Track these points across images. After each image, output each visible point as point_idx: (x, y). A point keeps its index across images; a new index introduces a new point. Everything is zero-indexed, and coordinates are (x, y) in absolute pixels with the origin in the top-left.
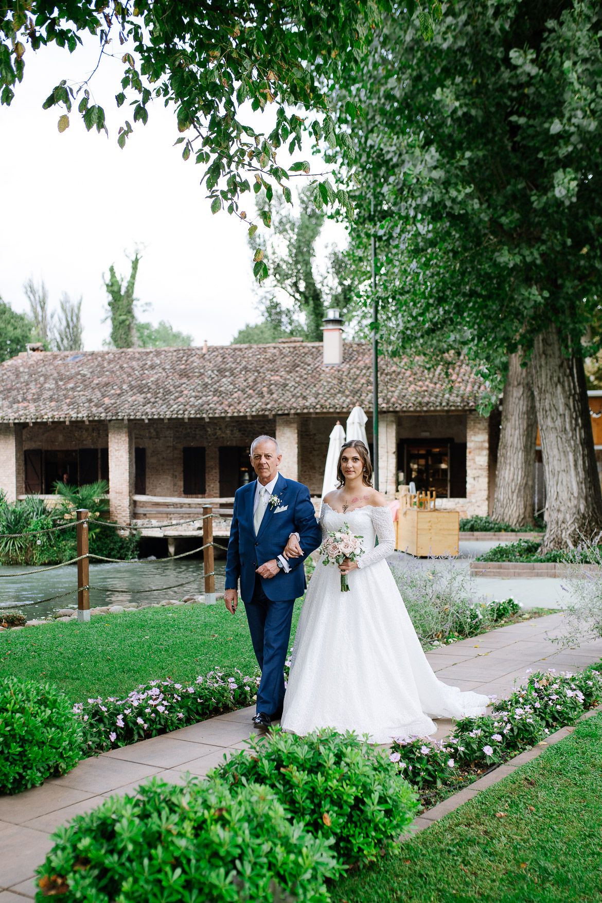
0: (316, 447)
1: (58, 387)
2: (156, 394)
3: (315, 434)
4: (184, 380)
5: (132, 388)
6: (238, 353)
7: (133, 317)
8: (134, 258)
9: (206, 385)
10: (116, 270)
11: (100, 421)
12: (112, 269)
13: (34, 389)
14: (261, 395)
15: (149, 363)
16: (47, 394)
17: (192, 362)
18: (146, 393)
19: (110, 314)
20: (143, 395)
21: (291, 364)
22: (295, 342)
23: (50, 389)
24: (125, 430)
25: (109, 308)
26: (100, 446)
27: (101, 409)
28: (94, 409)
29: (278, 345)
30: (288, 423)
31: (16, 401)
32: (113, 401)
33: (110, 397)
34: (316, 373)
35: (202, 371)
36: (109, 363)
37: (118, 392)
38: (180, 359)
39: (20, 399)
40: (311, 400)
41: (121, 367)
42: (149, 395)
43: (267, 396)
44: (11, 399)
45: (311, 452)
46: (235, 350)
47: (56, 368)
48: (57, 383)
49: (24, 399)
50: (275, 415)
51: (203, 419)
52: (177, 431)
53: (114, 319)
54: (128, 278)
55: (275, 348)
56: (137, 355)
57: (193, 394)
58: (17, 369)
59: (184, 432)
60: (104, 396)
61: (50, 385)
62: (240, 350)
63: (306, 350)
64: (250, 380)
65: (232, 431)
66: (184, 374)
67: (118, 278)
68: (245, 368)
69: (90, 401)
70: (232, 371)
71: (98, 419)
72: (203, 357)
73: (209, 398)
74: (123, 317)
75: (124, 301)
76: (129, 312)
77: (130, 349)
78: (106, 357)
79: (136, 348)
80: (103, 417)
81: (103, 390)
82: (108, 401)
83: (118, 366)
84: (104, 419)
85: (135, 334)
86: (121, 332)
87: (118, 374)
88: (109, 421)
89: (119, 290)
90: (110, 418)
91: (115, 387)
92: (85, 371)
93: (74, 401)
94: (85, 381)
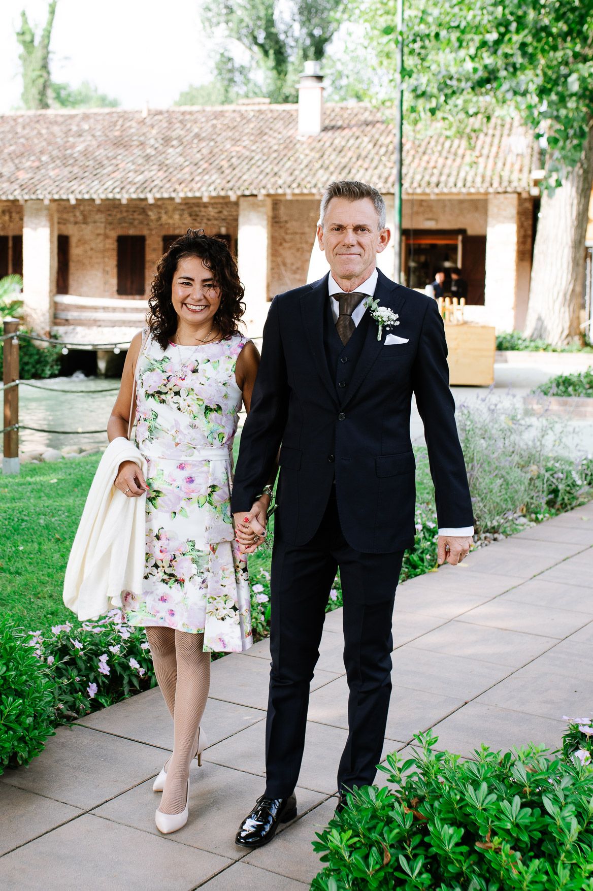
0: (288, 237)
2: (84, 168)
3: (286, 222)
4: (120, 151)
5: (53, 160)
6: (188, 117)
7: (49, 73)
9: (148, 158)
11: (15, 201)
12: (24, 14)
14: (220, 170)
15: (74, 128)
17: (130, 127)
18: (72, 165)
19: (21, 70)
20: (69, 168)
21: (256, 132)
22: (259, 104)
24: (45, 212)
25: (20, 62)
26: (11, 232)
27: (15, 186)
28: (5, 186)
29: (238, 108)
30: (255, 206)
32: (29, 175)
33: (26, 170)
34: (290, 144)
35: (142, 138)
36: (24, 128)
37: (37, 164)
38: (115, 124)
40: (284, 178)
41: (40, 134)
42: (76, 170)
43: (227, 172)
45: (281, 244)
46: (183, 113)
50: (239, 197)
51: (146, 199)
52: (110, 215)
53: (25, 75)
54: (44, 24)
55: (234, 111)
56: (60, 119)
57: (133, 167)
59: (119, 216)
60: (18, 169)
62: (191, 113)
63: (276, 115)
64: (205, 151)
65: (181, 215)
66: (120, 143)
67: (31, 24)
68: (197, 136)
70: (180, 139)
71: (11, 198)
72: (143, 122)
73: (153, 173)
74: (38, 73)
75: (38, 54)
76: (45, 67)
77: (49, 112)
78: (20, 120)
79: (55, 110)
80: (18, 195)
81: (17, 161)
82: (23, 176)
83: (35, 132)
84: (19, 198)
85: (50, 93)
86: (34, 91)
87: (36, 141)
88: (26, 201)
89: (32, 41)
90: (26, 197)
91: (33, 158)
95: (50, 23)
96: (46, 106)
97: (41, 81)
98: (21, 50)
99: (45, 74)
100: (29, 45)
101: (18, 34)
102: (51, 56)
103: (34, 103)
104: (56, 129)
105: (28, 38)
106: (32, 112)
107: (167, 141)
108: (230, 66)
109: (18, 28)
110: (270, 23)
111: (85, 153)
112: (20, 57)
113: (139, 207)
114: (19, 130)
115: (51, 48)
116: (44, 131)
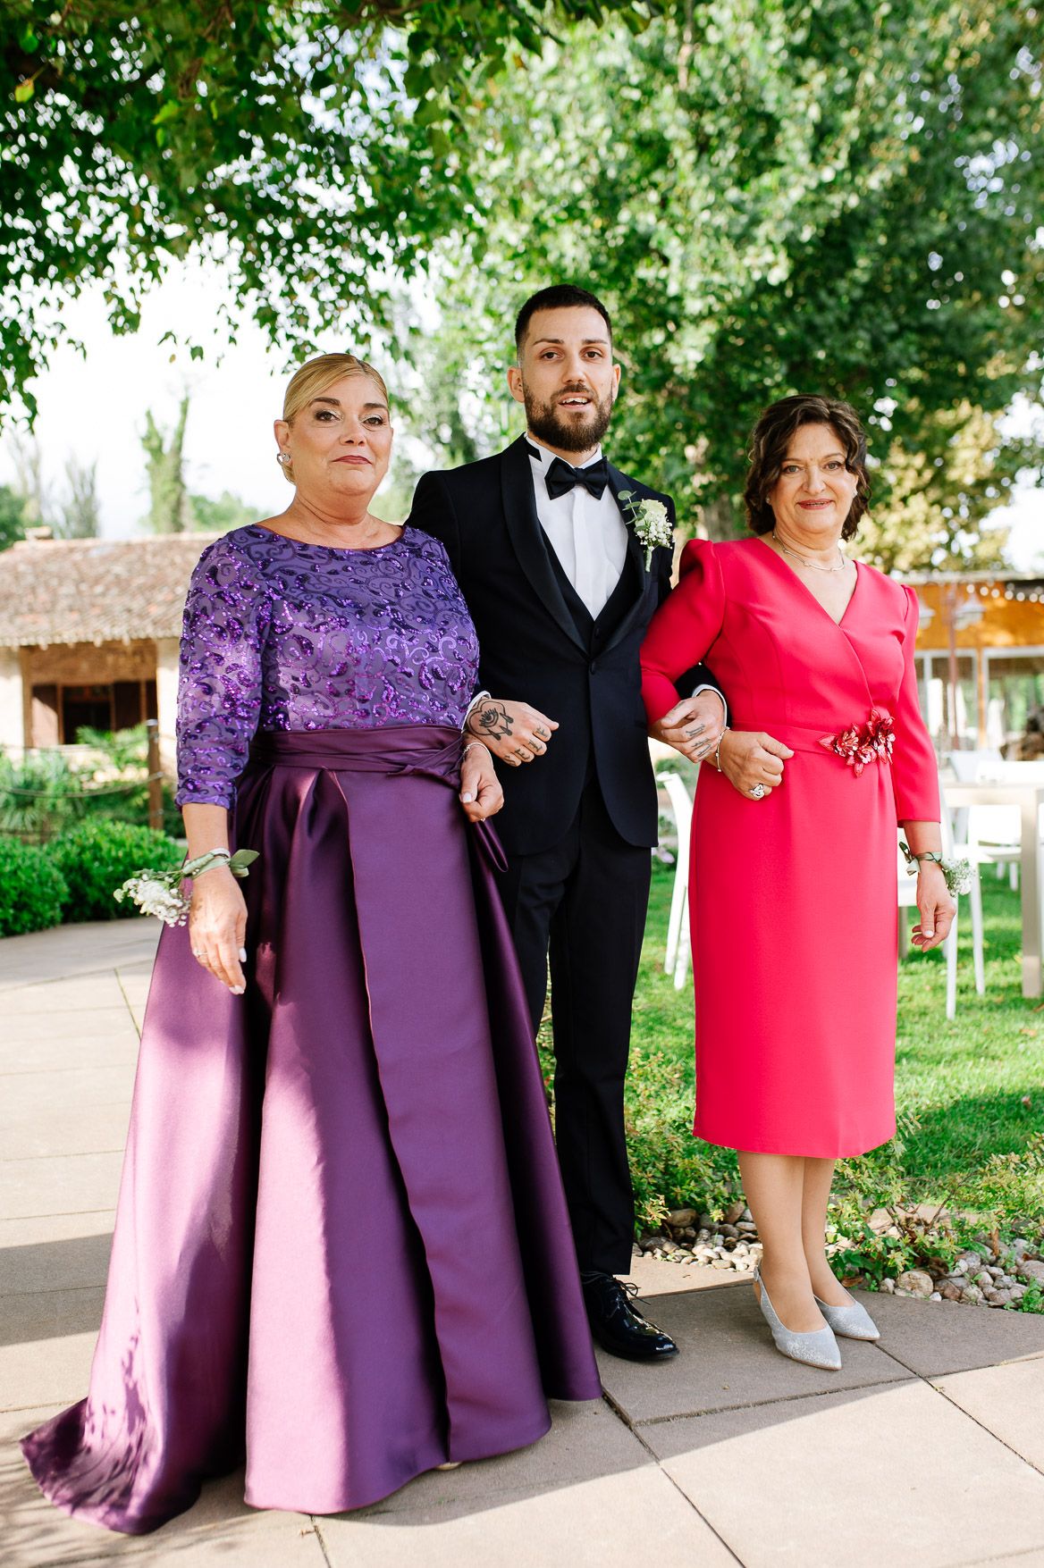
1: (79, 592)
7: (183, 486)
8: (182, 397)
10: (154, 415)
11: (147, 640)
12: (149, 415)
13: (43, 596)
16: (63, 603)
19: (148, 483)
23: (67, 596)
25: (146, 473)
26: (143, 676)
27: (147, 622)
28: (136, 622)
31: (17, 613)
32: (161, 612)
33: (159, 604)
36: (155, 555)
37: (170, 598)
39: (24, 609)
41: (173, 564)
44: (11, 610)
47: (75, 564)
48: (77, 587)
49: (31, 610)
53: (153, 490)
54: (174, 426)
56: (195, 544)
58: (14, 567)
60: (149, 603)
61: (68, 589)
67: (158, 425)
69: (129, 611)
71: (143, 636)
74: (168, 487)
75: (169, 463)
76: (177, 478)
77: (185, 537)
78: (150, 548)
80: (149, 631)
81: (148, 594)
82: (155, 611)
83: (166, 562)
84: (152, 636)
85: (188, 512)
86: (165, 510)
87: (169, 570)
88: (160, 639)
89: (160, 447)
90: (161, 634)
91: (166, 590)
92: (119, 569)
93: (106, 612)
94: (121, 584)
95: (183, 422)
96: (179, 527)
97: (173, 497)
98: (147, 457)
99: (178, 486)
100: (157, 452)
101: (143, 439)
102: (183, 466)
103: (165, 524)
105: (155, 443)
106: (162, 538)
108: (408, 471)
109: (143, 429)
110: (455, 418)
112: (147, 467)
114: (149, 558)
115: (185, 453)
116: (178, 559)
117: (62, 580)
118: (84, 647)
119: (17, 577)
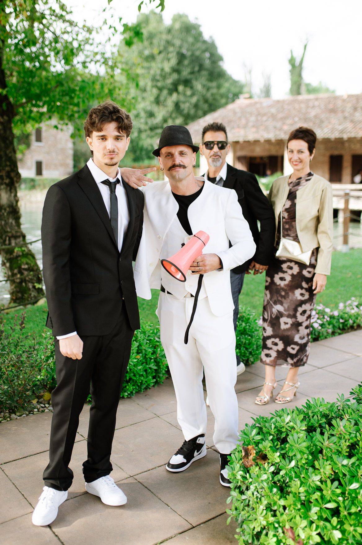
1: (257, 120)
7: (302, 79)
8: (305, 44)
10: (293, 52)
11: (281, 140)
12: (291, 51)
13: (243, 121)
17: (338, 104)
19: (290, 77)
23: (252, 121)
25: (289, 73)
26: (279, 154)
27: (282, 133)
28: (278, 132)
33: (287, 126)
35: (344, 109)
37: (292, 123)
38: (331, 103)
47: (257, 109)
48: (256, 117)
49: (238, 127)
53: (291, 80)
56: (305, 100)
58: (235, 110)
59: (331, 146)
61: (253, 118)
67: (294, 55)
69: (275, 127)
71: (279, 139)
72: (344, 101)
73: (349, 125)
74: (296, 78)
75: (297, 70)
76: (299, 75)
77: (300, 98)
78: (286, 102)
79: (304, 96)
83: (292, 108)
84: (284, 139)
85: (303, 89)
86: (295, 88)
87: (293, 111)
91: (291, 119)
92: (273, 110)
93: (266, 129)
94: (273, 117)
95: (304, 54)
96: (299, 94)
97: (297, 83)
98: (289, 67)
99: (299, 79)
100: (293, 66)
101: (288, 60)
102: (303, 70)
103: (294, 93)
104: (303, 106)
105: (293, 62)
106: (291, 98)
107: (355, 109)
109: (290, 57)
111: (316, 117)
112: (289, 71)
113: (340, 142)
115: (303, 66)
117: (251, 114)
118: (256, 142)
119: (235, 113)
